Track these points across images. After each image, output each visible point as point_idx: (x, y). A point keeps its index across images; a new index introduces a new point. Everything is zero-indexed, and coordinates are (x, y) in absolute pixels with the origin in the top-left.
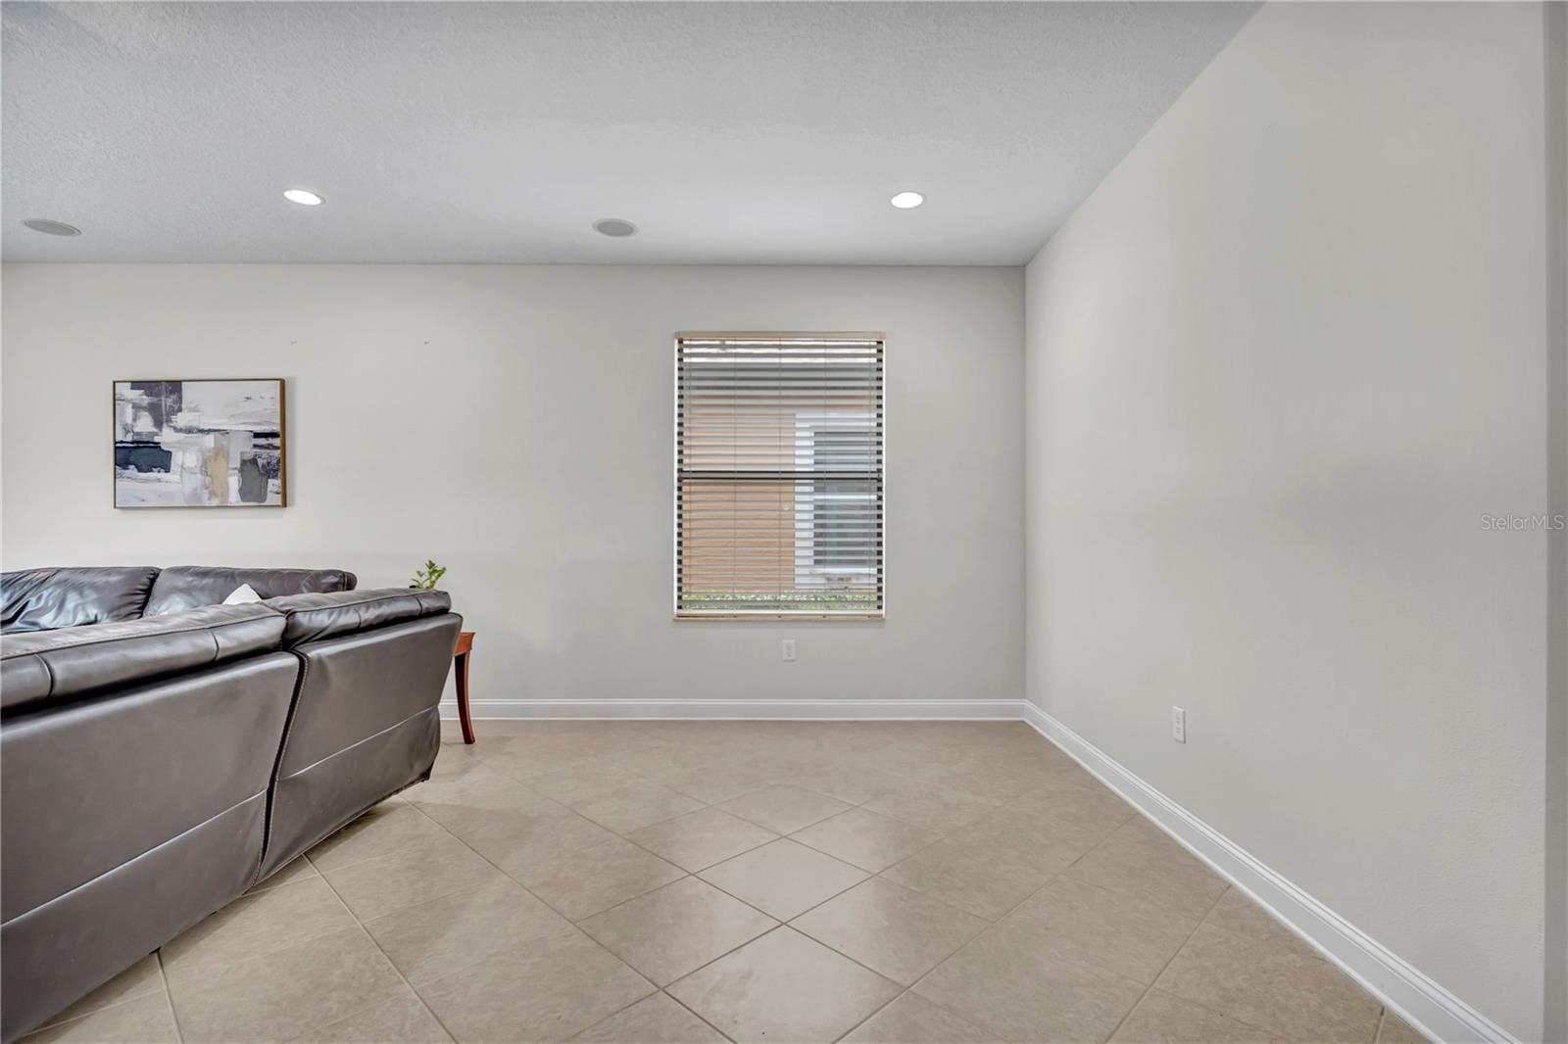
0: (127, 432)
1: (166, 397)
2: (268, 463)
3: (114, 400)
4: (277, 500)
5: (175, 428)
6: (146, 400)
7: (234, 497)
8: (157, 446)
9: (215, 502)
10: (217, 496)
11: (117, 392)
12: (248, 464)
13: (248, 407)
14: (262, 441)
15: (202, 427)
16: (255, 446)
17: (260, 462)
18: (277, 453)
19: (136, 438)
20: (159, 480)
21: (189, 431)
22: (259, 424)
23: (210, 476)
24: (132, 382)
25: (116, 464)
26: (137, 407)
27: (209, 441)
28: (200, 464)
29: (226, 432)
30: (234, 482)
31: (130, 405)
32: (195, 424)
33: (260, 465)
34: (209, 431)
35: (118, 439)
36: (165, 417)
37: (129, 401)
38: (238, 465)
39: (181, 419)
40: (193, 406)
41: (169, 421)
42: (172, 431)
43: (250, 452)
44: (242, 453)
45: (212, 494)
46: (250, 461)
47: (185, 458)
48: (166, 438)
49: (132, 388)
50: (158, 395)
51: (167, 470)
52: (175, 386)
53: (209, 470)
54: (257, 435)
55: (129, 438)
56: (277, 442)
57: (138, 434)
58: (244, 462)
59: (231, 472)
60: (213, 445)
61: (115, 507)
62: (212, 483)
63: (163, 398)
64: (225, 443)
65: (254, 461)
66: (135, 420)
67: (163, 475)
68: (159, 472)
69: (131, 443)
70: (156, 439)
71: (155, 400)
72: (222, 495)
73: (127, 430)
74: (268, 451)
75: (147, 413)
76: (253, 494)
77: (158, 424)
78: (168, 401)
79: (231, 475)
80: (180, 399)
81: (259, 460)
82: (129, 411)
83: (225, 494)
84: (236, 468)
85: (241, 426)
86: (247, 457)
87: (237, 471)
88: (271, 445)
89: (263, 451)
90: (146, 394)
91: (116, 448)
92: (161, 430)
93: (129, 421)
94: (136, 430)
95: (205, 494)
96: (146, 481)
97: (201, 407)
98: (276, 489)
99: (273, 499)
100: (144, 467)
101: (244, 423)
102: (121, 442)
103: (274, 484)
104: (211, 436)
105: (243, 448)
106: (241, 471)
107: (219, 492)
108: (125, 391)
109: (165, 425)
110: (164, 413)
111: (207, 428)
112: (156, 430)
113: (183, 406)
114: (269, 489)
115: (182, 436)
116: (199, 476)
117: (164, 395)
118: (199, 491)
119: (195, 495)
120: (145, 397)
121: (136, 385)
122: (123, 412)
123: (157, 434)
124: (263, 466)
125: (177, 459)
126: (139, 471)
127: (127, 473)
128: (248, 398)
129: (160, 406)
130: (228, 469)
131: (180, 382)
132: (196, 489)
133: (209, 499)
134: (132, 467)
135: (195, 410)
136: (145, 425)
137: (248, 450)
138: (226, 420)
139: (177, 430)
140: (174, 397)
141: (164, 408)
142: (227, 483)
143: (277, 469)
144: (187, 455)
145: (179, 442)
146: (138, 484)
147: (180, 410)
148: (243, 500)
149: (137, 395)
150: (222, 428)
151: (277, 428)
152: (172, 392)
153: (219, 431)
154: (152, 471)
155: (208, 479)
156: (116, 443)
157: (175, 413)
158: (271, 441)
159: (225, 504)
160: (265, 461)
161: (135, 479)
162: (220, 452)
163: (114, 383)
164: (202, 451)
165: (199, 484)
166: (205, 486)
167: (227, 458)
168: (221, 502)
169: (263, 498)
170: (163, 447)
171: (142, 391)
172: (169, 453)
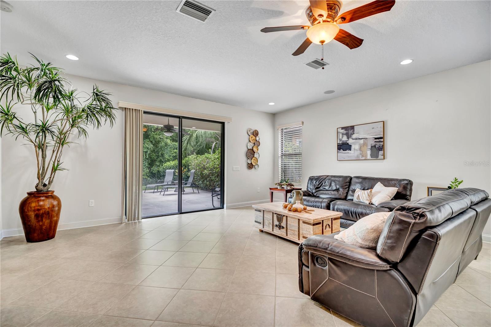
0: (340, 141)
1: (350, 131)
2: (379, 147)
3: (337, 133)
4: (382, 157)
6: (345, 132)
7: (369, 157)
8: (348, 144)
9: (363, 158)
11: (338, 131)
13: (373, 131)
14: (378, 140)
15: (360, 138)
16: (375, 142)
17: (377, 146)
18: (382, 143)
19: (343, 142)
20: (348, 153)
21: (356, 139)
22: (376, 135)
23: (362, 151)
25: (338, 149)
26: (343, 134)
28: (359, 148)
29: (366, 138)
30: (369, 152)
31: (341, 134)
32: (358, 137)
33: (377, 147)
34: (362, 139)
35: (338, 143)
36: (350, 136)
37: (341, 133)
38: (370, 147)
39: (354, 136)
40: (357, 132)
41: (351, 137)
43: (374, 144)
44: (371, 144)
45: (363, 156)
46: (374, 146)
47: (355, 147)
48: (350, 141)
50: (348, 130)
51: (350, 150)
52: (352, 127)
53: (362, 150)
54: (376, 139)
55: (341, 142)
56: (382, 140)
57: (343, 141)
58: (372, 147)
59: (368, 150)
60: (363, 142)
61: (337, 160)
62: (362, 153)
63: (349, 131)
64: (366, 141)
65: (375, 146)
66: (342, 137)
67: (349, 151)
70: (348, 142)
71: (347, 132)
72: (365, 156)
73: (340, 140)
74: (379, 143)
75: (345, 135)
76: (375, 156)
77: (348, 138)
78: (350, 132)
79: (368, 151)
80: (354, 131)
81: (376, 146)
82: (341, 135)
83: (366, 156)
84: (369, 149)
85: (371, 136)
88: (380, 141)
89: (378, 143)
91: (338, 145)
93: (341, 138)
94: (342, 140)
95: (361, 156)
97: (359, 133)
98: (382, 154)
99: (381, 157)
100: (344, 150)
102: (339, 143)
103: (381, 153)
104: (362, 140)
105: (372, 142)
106: (371, 149)
108: (340, 130)
109: (350, 138)
111: (361, 138)
112: (347, 140)
113: (355, 132)
114: (379, 154)
115: (354, 141)
116: (359, 151)
117: (349, 130)
118: (359, 155)
119: (358, 156)
120: (345, 131)
121: (342, 128)
122: (339, 136)
123: (348, 141)
124: (378, 147)
125: (353, 147)
126: (343, 151)
127: (340, 151)
128: (373, 128)
130: (367, 149)
131: (354, 126)
132: (358, 155)
133: (362, 158)
134: (342, 150)
135: (358, 133)
136: (345, 139)
137: (373, 143)
138: (367, 135)
139: (353, 139)
140: (352, 130)
141: (350, 134)
142: (367, 153)
143: (382, 148)
144: (356, 146)
145: (353, 143)
146: (344, 154)
147: (354, 134)
148: (371, 158)
149: (343, 131)
150: (365, 137)
151: (382, 136)
152: (352, 129)
153: (364, 138)
154: (346, 150)
155: (361, 152)
156: (338, 144)
157: (352, 135)
158: (380, 140)
160: (378, 146)
161: (342, 153)
162: (365, 144)
163: (337, 128)
164: (360, 144)
165: (359, 154)
166: (361, 154)
167: (367, 146)
168: (365, 158)
169: (378, 157)
170: (349, 144)
171: (344, 130)
172: (351, 145)
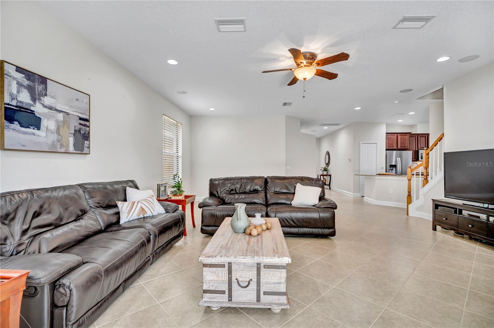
0: (13, 99)
1: (38, 85)
2: (85, 133)
3: (3, 74)
4: (87, 151)
5: (43, 105)
6: (26, 82)
7: (71, 149)
8: (32, 112)
9: (63, 150)
10: (64, 147)
11: (5, 68)
12: (77, 132)
13: (76, 103)
14: (82, 122)
15: (57, 108)
16: (80, 124)
17: (82, 132)
18: (88, 129)
19: (19, 104)
20: (34, 134)
21: (51, 108)
22: (81, 113)
24: (17, 67)
25: (5, 119)
26: (19, 84)
27: (60, 116)
28: (56, 128)
29: (68, 114)
30: (71, 140)
31: (15, 82)
32: (53, 105)
34: (60, 111)
35: (6, 102)
36: (37, 97)
37: (14, 78)
38: (73, 132)
39: (47, 100)
40: (52, 94)
41: (40, 99)
42: (41, 106)
43: (78, 127)
44: (75, 126)
45: (62, 146)
46: (78, 130)
47: (48, 124)
48: (38, 109)
49: (17, 71)
50: (33, 81)
51: (39, 129)
52: (43, 80)
53: (60, 132)
54: (81, 119)
55: (14, 103)
56: (87, 123)
57: (20, 102)
58: (75, 131)
59: (70, 135)
60: (62, 119)
61: (3, 148)
62: (61, 139)
63: (36, 85)
64: (68, 119)
65: (79, 131)
66: (18, 92)
67: (36, 131)
68: (34, 129)
69: (16, 107)
70: (32, 108)
71: (31, 84)
72: (66, 146)
73: (12, 97)
74: (85, 128)
75: (26, 91)
76: (79, 147)
77: (34, 99)
78: (39, 88)
79: (70, 137)
80: (46, 89)
81: (81, 131)
82: (14, 85)
83: (68, 146)
84: (72, 133)
85: (74, 113)
86: (77, 129)
87: (73, 135)
88: (86, 125)
89: (83, 127)
90: (26, 78)
91: (5, 108)
92: (35, 103)
93: (14, 91)
94: (19, 99)
95: (59, 145)
96: (26, 133)
97: (56, 97)
98: (87, 146)
100: (24, 125)
101: (76, 111)
102: (8, 104)
103: (86, 143)
104: (61, 114)
105: (75, 123)
106: (74, 135)
107: (65, 144)
108: (12, 71)
109: (37, 101)
110: (37, 94)
111: (59, 109)
112: (31, 102)
113: (48, 93)
114: (85, 146)
115: (47, 110)
116: (55, 135)
117: (36, 82)
118: (55, 143)
119: (53, 145)
120: (25, 80)
121: (19, 69)
122: (10, 85)
123: (32, 106)
124: (83, 134)
125: (44, 123)
126: (21, 126)
127: (12, 126)
128: (77, 100)
129: (35, 88)
130: (69, 133)
131: (47, 78)
132: (54, 142)
133: (60, 148)
134: (16, 123)
135: (53, 97)
136: (25, 98)
137: (77, 125)
138: (68, 108)
140: (42, 86)
141: (37, 91)
142: (68, 140)
143: (86, 137)
144: (50, 122)
145: (44, 114)
146: (20, 135)
147: (46, 95)
148: (75, 150)
149: (19, 76)
151: (87, 117)
152: (42, 83)
153: (65, 112)
154: (29, 128)
157: (43, 96)
158: (85, 123)
159: (68, 151)
160: (84, 132)
161: (18, 131)
162: (65, 123)
163: (4, 62)
164: (57, 121)
165: (56, 139)
166: (59, 141)
167: (69, 127)
168: (66, 150)
169: (83, 150)
170: (36, 114)
171: (24, 75)
172: (40, 119)
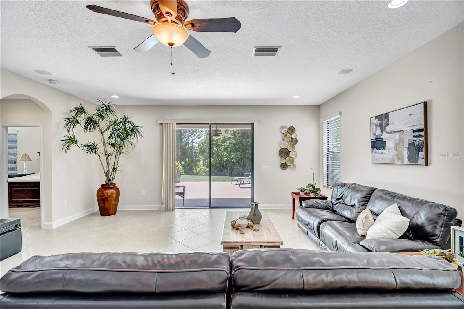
0: (374, 136)
2: (419, 144)
3: (371, 124)
4: (424, 162)
6: (379, 122)
7: (406, 160)
8: (382, 140)
9: (399, 162)
10: (400, 159)
11: (371, 121)
12: (411, 144)
14: (417, 134)
15: (395, 130)
16: (414, 136)
17: (416, 144)
18: (423, 139)
19: (376, 137)
20: (382, 153)
21: (391, 133)
22: (415, 126)
23: (398, 151)
25: (371, 147)
26: (376, 126)
27: (397, 136)
28: (395, 146)
29: (403, 131)
30: (406, 153)
31: (375, 125)
32: (392, 130)
33: (416, 145)
34: (397, 132)
35: (372, 138)
38: (407, 145)
39: (389, 128)
40: (392, 122)
41: (385, 129)
42: (386, 133)
43: (412, 139)
44: (409, 140)
47: (390, 144)
48: (384, 136)
49: (375, 119)
50: (382, 120)
51: (384, 149)
52: (386, 115)
53: (397, 148)
54: (414, 131)
56: (422, 133)
58: (409, 144)
59: (405, 149)
60: (398, 138)
61: (371, 163)
62: (398, 154)
63: (383, 121)
64: (403, 136)
65: (413, 143)
66: (376, 131)
67: (383, 151)
69: (375, 139)
70: (382, 137)
71: (381, 122)
74: (419, 138)
75: (379, 128)
76: (413, 159)
77: (382, 131)
79: (405, 151)
80: (388, 120)
81: (415, 143)
83: (403, 159)
84: (407, 147)
85: (408, 128)
86: (411, 142)
87: (407, 149)
88: (420, 135)
89: (417, 138)
91: (371, 142)
92: (383, 133)
93: (374, 131)
94: (376, 135)
95: (396, 158)
97: (395, 122)
98: (422, 157)
99: (421, 161)
100: (379, 149)
101: (409, 126)
103: (421, 154)
104: (398, 134)
105: (409, 138)
106: (409, 148)
108: (374, 121)
109: (384, 131)
110: (383, 127)
112: (381, 134)
113: (389, 123)
114: (419, 157)
115: (389, 135)
116: (394, 151)
118: (394, 158)
119: (393, 160)
120: (378, 122)
121: (376, 117)
122: (373, 128)
124: (417, 145)
125: (387, 145)
126: (377, 150)
127: (374, 151)
128: (411, 115)
131: (388, 113)
132: (393, 157)
133: (397, 161)
134: (375, 148)
135: (392, 124)
136: (378, 132)
138: (403, 126)
139: (388, 133)
140: (386, 120)
141: (383, 125)
142: (403, 154)
143: (425, 147)
144: (390, 142)
145: (388, 138)
146: (379, 155)
147: (388, 125)
148: (409, 162)
149: (376, 121)
151: (423, 127)
152: (386, 118)
153: (400, 131)
154: (380, 150)
156: (371, 140)
157: (386, 126)
158: (420, 133)
160: (418, 143)
161: (376, 153)
162: (401, 140)
163: (371, 118)
164: (395, 141)
165: (394, 155)
166: (396, 155)
167: (403, 143)
168: (402, 162)
169: (418, 161)
170: (384, 140)
171: (378, 119)
172: (385, 142)
